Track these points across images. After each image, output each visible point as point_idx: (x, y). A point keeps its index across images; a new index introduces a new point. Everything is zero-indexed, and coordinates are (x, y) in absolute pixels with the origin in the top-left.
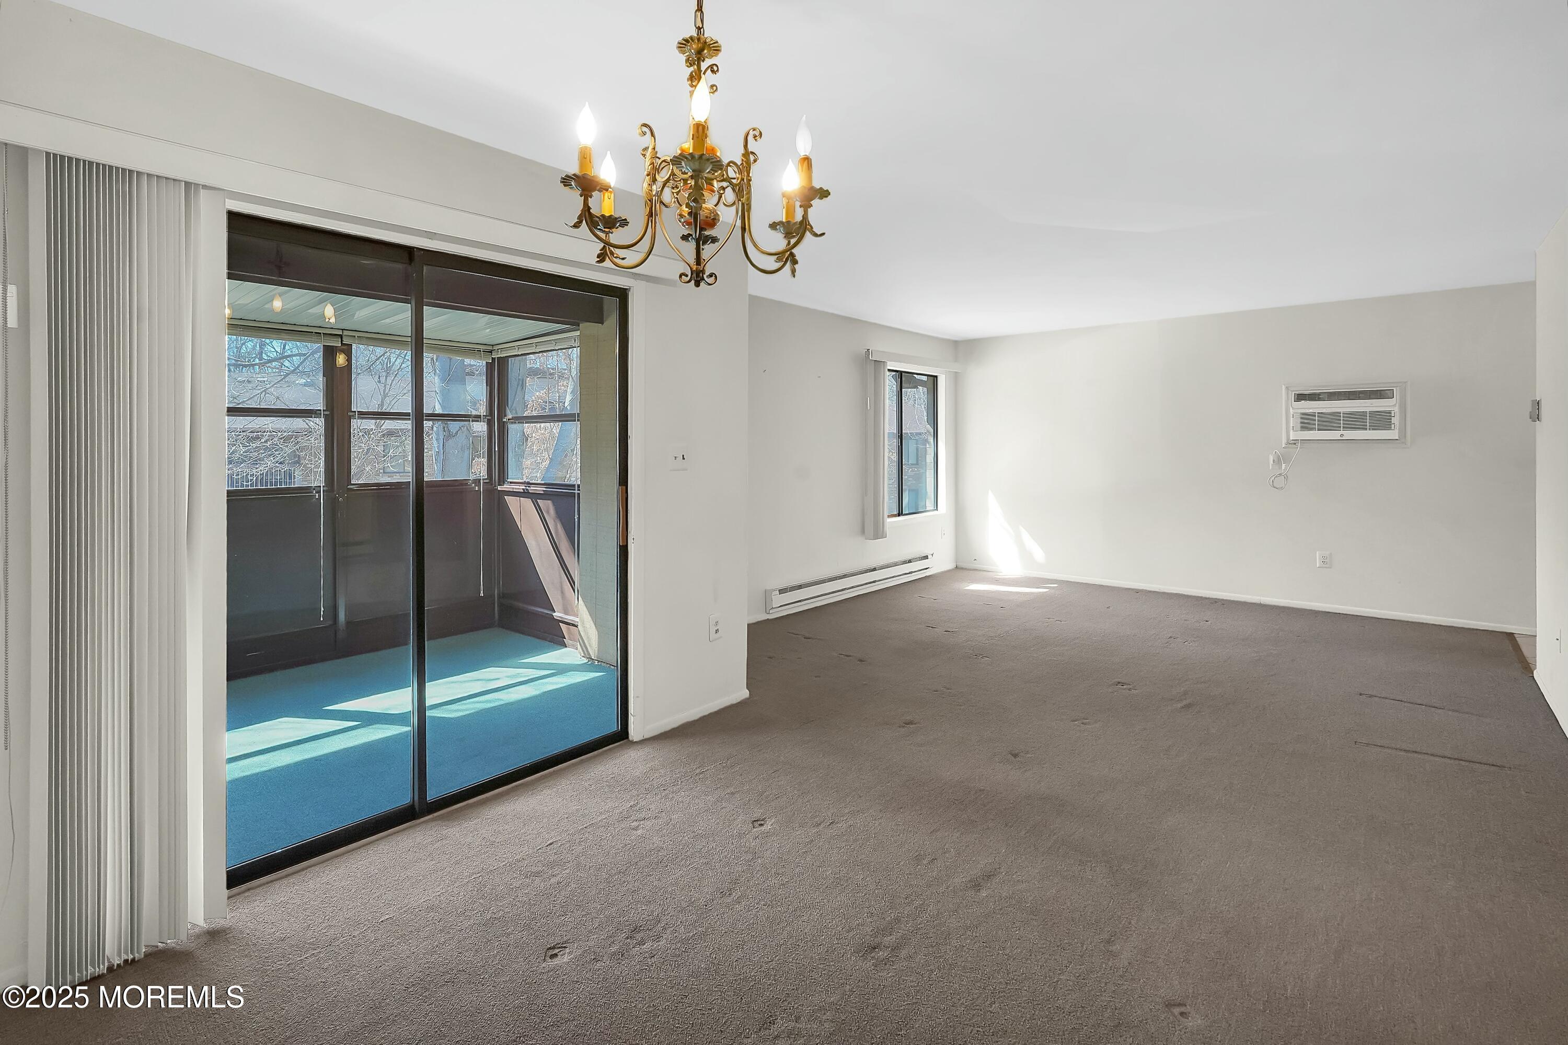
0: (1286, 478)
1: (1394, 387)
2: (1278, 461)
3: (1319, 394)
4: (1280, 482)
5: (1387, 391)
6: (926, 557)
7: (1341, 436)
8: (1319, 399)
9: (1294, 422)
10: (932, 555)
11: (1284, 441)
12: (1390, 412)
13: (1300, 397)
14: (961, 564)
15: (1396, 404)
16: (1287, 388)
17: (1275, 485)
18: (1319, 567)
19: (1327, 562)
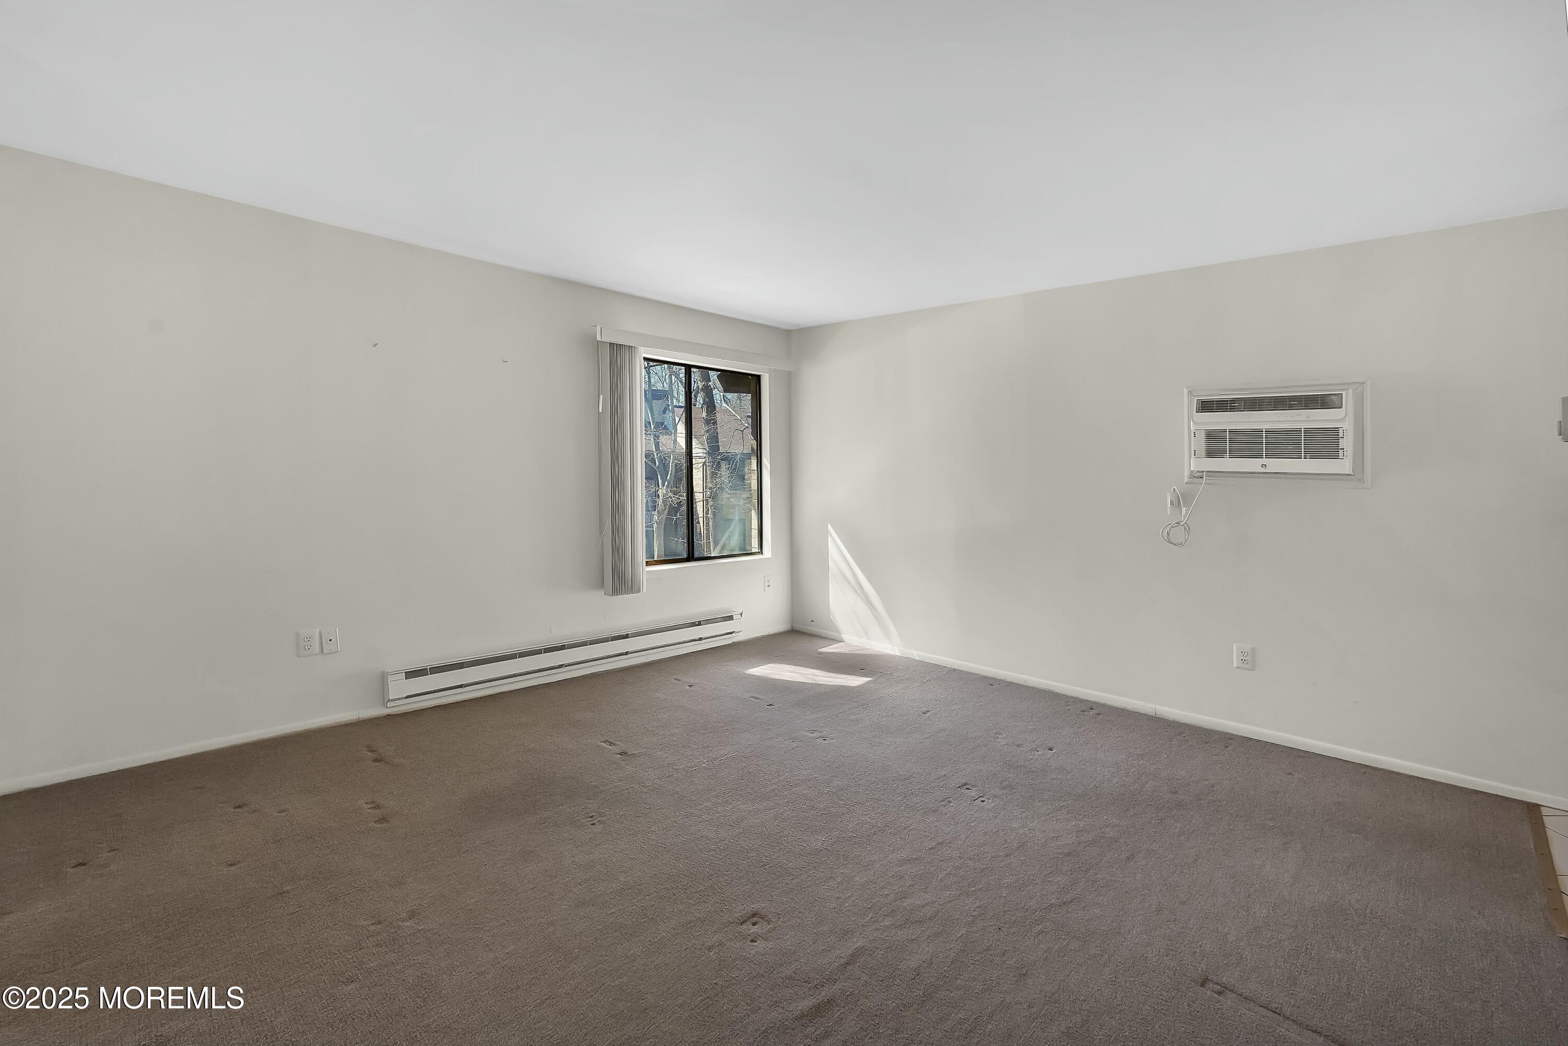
0: (1187, 528)
1: (1343, 390)
2: (1176, 504)
3: (1234, 401)
4: (1178, 535)
5: (1333, 397)
6: (730, 618)
7: (1264, 466)
8: (1233, 409)
9: (1200, 444)
10: (741, 614)
11: (1187, 473)
12: (1336, 430)
13: (1206, 406)
14: (798, 627)
15: (1345, 417)
16: (1190, 392)
17: (1173, 540)
18: (1237, 668)
19: (1249, 661)
